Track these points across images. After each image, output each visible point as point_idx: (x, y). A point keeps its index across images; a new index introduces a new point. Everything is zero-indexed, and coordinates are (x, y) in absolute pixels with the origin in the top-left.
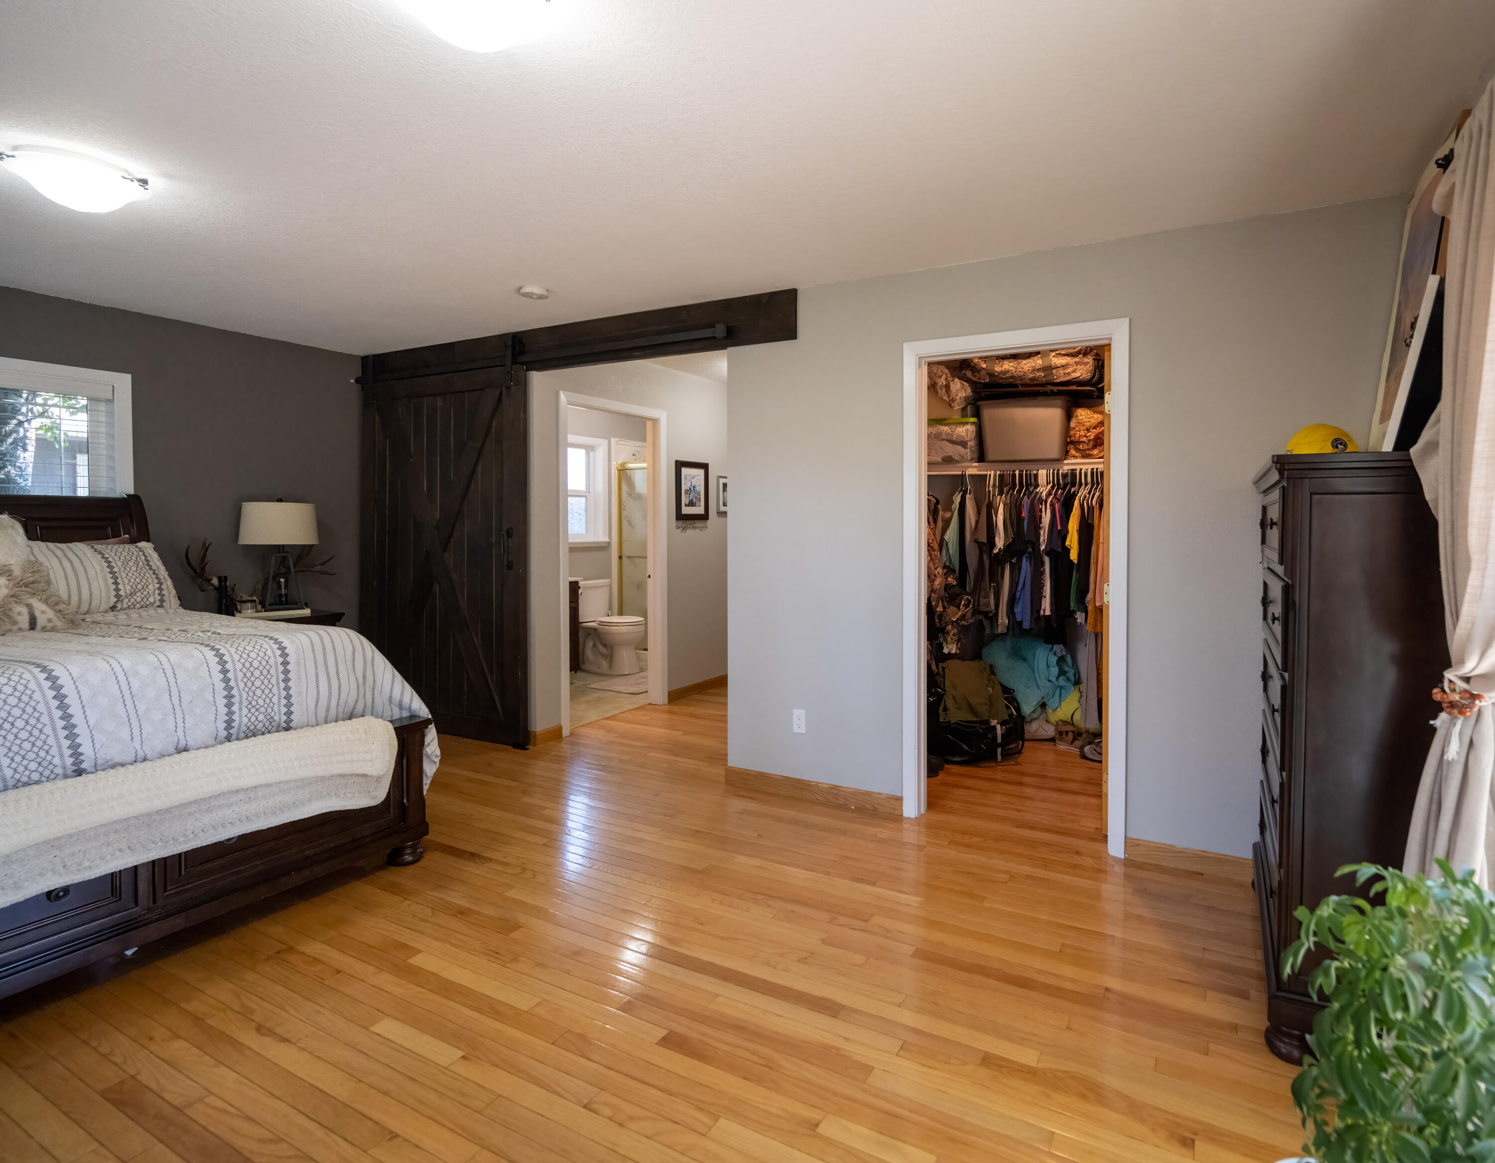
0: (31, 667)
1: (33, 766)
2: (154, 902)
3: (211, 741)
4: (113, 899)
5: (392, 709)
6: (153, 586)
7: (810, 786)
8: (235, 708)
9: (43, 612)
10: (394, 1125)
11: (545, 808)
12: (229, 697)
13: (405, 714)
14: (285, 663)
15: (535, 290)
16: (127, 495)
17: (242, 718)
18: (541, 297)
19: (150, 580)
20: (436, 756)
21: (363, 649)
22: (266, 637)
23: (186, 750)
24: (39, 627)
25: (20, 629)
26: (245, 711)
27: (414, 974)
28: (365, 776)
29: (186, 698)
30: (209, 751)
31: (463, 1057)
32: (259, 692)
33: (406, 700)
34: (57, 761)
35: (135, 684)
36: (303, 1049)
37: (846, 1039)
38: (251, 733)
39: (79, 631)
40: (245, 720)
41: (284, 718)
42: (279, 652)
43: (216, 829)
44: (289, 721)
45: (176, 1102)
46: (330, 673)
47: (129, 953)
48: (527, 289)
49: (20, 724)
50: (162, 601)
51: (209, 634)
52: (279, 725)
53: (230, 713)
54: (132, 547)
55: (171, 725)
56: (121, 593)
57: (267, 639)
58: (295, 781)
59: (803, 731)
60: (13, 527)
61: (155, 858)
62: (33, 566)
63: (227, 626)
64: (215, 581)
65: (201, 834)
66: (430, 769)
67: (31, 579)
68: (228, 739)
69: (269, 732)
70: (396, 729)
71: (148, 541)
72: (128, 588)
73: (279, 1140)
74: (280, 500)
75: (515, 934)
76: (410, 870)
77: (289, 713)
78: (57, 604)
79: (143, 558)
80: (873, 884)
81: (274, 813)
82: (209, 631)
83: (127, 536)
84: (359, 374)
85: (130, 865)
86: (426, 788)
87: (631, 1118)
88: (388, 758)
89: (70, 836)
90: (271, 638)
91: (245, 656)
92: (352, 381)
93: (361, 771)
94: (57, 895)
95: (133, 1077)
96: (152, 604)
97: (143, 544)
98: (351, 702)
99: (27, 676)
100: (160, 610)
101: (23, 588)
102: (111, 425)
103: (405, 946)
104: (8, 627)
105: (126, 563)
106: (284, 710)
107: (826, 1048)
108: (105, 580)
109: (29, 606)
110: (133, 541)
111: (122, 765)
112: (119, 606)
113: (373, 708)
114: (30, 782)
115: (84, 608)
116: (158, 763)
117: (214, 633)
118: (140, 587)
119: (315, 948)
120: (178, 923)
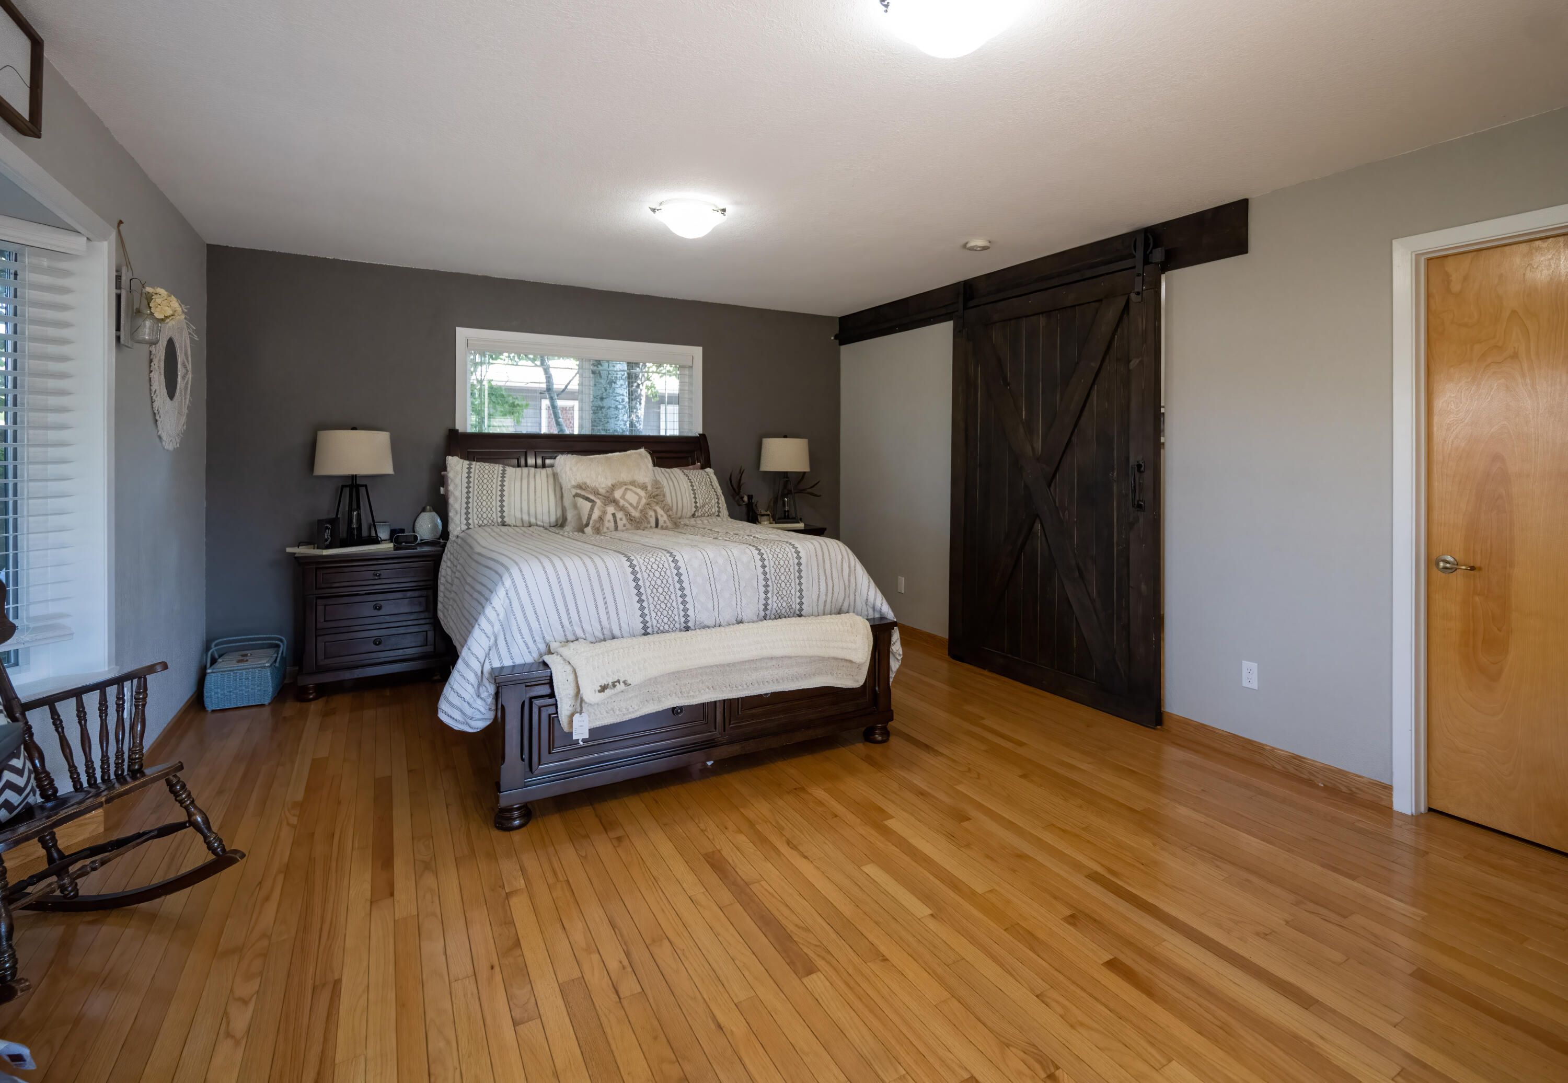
0: (665, 552)
1: (666, 620)
2: (724, 731)
3: (755, 618)
4: (704, 722)
5: (867, 610)
6: (714, 501)
7: (1264, 749)
8: (769, 595)
9: (662, 516)
10: (883, 949)
11: (983, 719)
12: (766, 586)
13: (877, 615)
14: (799, 564)
15: (980, 242)
16: (699, 434)
17: (773, 603)
18: (984, 248)
19: (713, 496)
20: (900, 655)
21: (849, 557)
22: (787, 542)
23: (741, 622)
24: (659, 526)
25: (651, 527)
26: (775, 598)
27: (886, 832)
28: (851, 661)
29: (743, 584)
30: (755, 625)
31: (932, 915)
32: (783, 585)
33: (878, 604)
34: (677, 619)
35: (716, 570)
36: (818, 868)
37: (1322, 1038)
38: (778, 616)
39: (680, 530)
40: (775, 605)
41: (798, 607)
42: (795, 555)
43: (759, 685)
44: (801, 610)
45: (744, 877)
46: (827, 574)
47: (709, 763)
48: (972, 244)
49: (660, 590)
50: (719, 512)
51: (752, 538)
52: (795, 612)
53: (767, 599)
54: (701, 471)
55: (734, 603)
56: (698, 505)
57: (788, 544)
58: (806, 657)
59: (1254, 685)
60: (647, 457)
61: (726, 698)
62: (656, 484)
63: (760, 532)
64: (746, 499)
65: (751, 686)
66: (895, 665)
67: (656, 493)
68: (765, 618)
69: (789, 617)
70: (871, 626)
71: (710, 468)
72: (701, 501)
73: (807, 930)
74: (785, 437)
75: (966, 824)
76: (879, 748)
77: (801, 604)
78: (668, 511)
79: (709, 479)
80: (1354, 878)
81: (793, 680)
82: (751, 536)
83: (699, 464)
84: (837, 331)
85: (713, 700)
86: (891, 680)
87: (1082, 1024)
88: (867, 649)
89: (684, 671)
90: (790, 544)
91: (775, 556)
92: (832, 338)
93: (848, 658)
94: (677, 711)
95: (719, 851)
96: (714, 514)
97: (708, 470)
98: (841, 601)
99: (664, 558)
100: (719, 519)
101: (652, 499)
102: (691, 384)
103: (881, 810)
104: (646, 525)
105: (700, 483)
106: (798, 600)
107: (1296, 1037)
108: (690, 496)
109: (655, 511)
110: (703, 468)
111: (709, 627)
112: (696, 514)
113: (854, 607)
114: (665, 631)
115: (679, 514)
116: (728, 629)
117: (754, 537)
118: (707, 501)
119: (819, 793)
120: (735, 749)
